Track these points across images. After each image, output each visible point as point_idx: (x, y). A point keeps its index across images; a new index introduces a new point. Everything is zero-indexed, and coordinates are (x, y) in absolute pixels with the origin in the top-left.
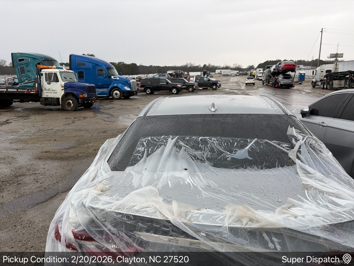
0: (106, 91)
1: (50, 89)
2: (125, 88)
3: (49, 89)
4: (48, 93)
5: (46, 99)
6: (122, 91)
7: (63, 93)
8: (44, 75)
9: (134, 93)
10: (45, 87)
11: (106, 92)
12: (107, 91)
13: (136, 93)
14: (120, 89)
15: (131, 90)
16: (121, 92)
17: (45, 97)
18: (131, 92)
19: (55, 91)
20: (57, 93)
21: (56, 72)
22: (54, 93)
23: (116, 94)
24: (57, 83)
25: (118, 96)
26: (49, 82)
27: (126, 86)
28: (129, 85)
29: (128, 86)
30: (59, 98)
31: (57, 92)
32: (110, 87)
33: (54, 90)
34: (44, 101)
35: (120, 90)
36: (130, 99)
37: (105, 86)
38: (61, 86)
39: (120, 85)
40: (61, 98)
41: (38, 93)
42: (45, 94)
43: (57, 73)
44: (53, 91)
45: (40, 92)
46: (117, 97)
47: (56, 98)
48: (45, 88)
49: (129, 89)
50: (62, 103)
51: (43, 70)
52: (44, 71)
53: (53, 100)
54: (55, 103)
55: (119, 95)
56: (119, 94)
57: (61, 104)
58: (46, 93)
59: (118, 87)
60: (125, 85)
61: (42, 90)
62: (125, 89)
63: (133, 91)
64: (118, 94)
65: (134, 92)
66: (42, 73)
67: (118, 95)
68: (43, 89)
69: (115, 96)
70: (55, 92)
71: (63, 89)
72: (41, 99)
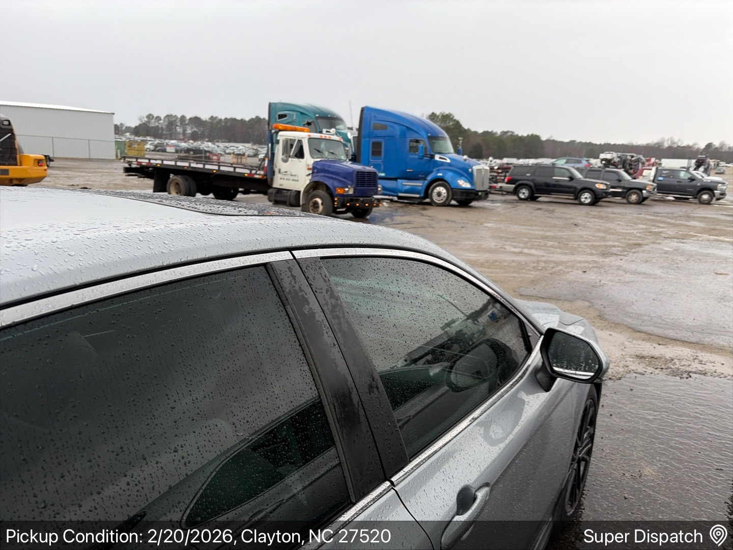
0: (419, 186)
1: (288, 173)
2: (459, 181)
3: (286, 172)
4: (284, 179)
5: (280, 191)
6: (452, 189)
7: (308, 182)
8: (281, 142)
9: (477, 194)
10: (280, 168)
11: (420, 188)
12: (422, 186)
13: (483, 195)
14: (448, 183)
15: (473, 188)
16: (450, 189)
17: (278, 187)
18: (472, 193)
19: (295, 176)
20: (298, 181)
21: (303, 138)
22: (293, 180)
23: (439, 194)
24: (300, 161)
25: (442, 200)
26: (285, 158)
27: (463, 178)
28: (470, 177)
29: (466, 177)
30: (299, 192)
31: (298, 179)
32: (430, 178)
33: (294, 174)
34: (275, 196)
35: (448, 187)
36: (471, 207)
37: (420, 176)
38: (307, 168)
39: (449, 176)
40: (304, 192)
41: (266, 179)
42: (279, 182)
43: (303, 140)
44: (292, 175)
45: (270, 177)
46: (439, 201)
47: (296, 191)
48: (280, 170)
49: (467, 185)
50: (304, 203)
51: (280, 133)
52: (283, 136)
53: (290, 195)
54: (293, 200)
55: (444, 197)
56: (445, 195)
57: (301, 203)
58: (281, 178)
59: (445, 179)
60: (461, 176)
61: (273, 172)
62: (458, 184)
63: (478, 189)
64: (443, 194)
65: (480, 194)
66: (278, 138)
67: (442, 196)
68: (276, 170)
69: (436, 199)
70: (295, 178)
71: (309, 175)
72: (270, 191)
